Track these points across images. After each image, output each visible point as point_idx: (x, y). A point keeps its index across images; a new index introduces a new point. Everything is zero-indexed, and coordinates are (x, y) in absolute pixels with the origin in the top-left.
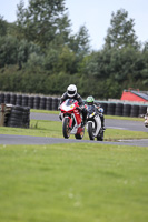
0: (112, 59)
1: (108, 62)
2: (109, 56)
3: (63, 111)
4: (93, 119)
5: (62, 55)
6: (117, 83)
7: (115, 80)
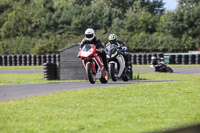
0: (185, 17)
1: (181, 20)
2: (182, 15)
3: (83, 58)
4: (115, 59)
5: (141, 18)
6: (191, 38)
7: (189, 35)
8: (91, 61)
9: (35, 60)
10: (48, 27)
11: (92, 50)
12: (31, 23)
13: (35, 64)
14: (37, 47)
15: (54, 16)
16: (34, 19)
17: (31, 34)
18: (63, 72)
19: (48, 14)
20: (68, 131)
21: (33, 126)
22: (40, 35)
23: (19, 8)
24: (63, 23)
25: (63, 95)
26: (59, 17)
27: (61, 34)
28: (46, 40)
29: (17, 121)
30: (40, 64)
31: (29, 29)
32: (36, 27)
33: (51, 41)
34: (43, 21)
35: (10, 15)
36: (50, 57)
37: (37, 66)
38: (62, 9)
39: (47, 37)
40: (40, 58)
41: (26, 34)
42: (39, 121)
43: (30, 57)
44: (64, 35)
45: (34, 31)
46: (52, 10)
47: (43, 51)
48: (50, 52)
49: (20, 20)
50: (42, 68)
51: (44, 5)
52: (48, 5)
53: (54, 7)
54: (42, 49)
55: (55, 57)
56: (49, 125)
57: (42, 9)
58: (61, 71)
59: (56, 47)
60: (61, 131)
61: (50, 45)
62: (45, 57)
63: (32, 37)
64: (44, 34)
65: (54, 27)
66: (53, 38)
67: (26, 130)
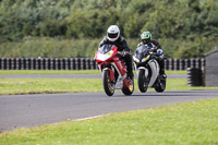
3: (100, 62)
8: (109, 66)
9: (178, 65)
10: (193, 29)
11: (112, 52)
12: (174, 24)
13: (178, 69)
14: (181, 51)
15: (200, 16)
16: (178, 20)
17: (174, 36)
18: (208, 78)
19: (194, 14)
20: (212, 142)
21: (174, 136)
22: (185, 38)
23: (161, 7)
24: (209, 24)
25: (207, 103)
26: (205, 17)
27: (207, 36)
28: (190, 43)
29: (157, 130)
30: (183, 69)
31: (172, 30)
32: (180, 28)
33: (196, 44)
34: (188, 22)
35: (151, 15)
36: (194, 61)
37: (181, 72)
38: (209, 9)
39: (192, 39)
40: (183, 62)
41: (168, 35)
42: (180, 131)
43: (173, 61)
44: (211, 38)
45: (178, 33)
46: (198, 10)
47: (187, 54)
48: (195, 56)
49: (163, 21)
50: (186, 73)
51: (190, 5)
52: (194, 5)
53: (201, 7)
54: (186, 52)
55: (200, 61)
56: (192, 135)
57: (187, 9)
58: (207, 77)
59: (201, 51)
60: (205, 142)
61: (195, 48)
62: (189, 62)
63: (176, 39)
64: (189, 37)
65: (199, 28)
66: (199, 41)
67: (167, 141)
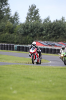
1: (27, 28)
6: (31, 38)
7: (30, 36)
11: (35, 50)
